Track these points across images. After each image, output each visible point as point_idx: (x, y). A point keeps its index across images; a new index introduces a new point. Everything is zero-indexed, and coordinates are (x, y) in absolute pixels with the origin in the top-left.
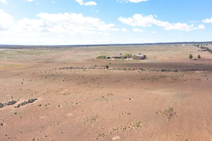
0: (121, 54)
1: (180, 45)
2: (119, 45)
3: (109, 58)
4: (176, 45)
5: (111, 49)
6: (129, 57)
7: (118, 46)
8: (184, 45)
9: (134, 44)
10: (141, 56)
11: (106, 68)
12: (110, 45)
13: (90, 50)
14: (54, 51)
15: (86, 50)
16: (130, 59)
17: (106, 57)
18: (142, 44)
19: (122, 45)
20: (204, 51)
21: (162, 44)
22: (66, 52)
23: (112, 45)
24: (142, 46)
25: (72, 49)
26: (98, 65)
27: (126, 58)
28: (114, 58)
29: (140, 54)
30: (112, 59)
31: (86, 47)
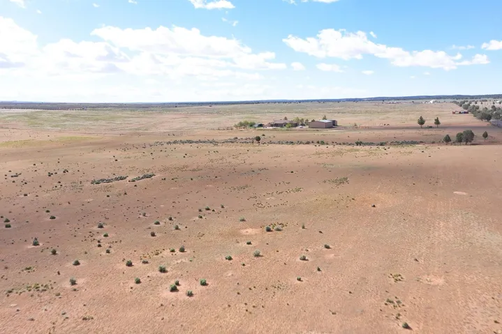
0: (286, 119)
1: (423, 101)
2: (285, 102)
3: (261, 125)
4: (415, 101)
5: (266, 111)
6: (302, 125)
7: (282, 104)
8: (431, 102)
9: (319, 101)
10: (326, 121)
11: (255, 141)
12: (263, 102)
13: (218, 113)
14: (141, 115)
15: (211, 113)
16: (304, 127)
17: (254, 124)
18: (339, 101)
19: (290, 102)
20: (465, 113)
21: (383, 99)
22: (167, 116)
23: (268, 102)
24: (337, 103)
25: (178, 111)
26: (239, 138)
27: (296, 125)
28: (272, 126)
29: (325, 118)
30: (268, 128)
31: (208, 107)
